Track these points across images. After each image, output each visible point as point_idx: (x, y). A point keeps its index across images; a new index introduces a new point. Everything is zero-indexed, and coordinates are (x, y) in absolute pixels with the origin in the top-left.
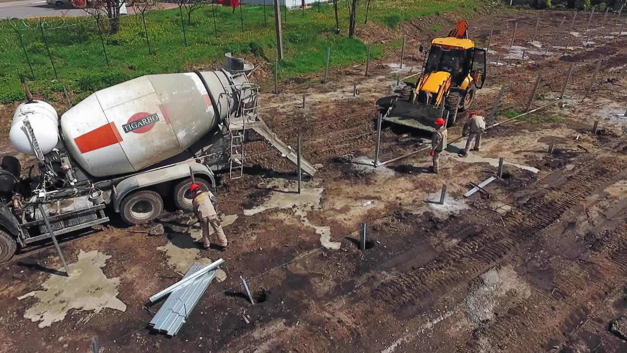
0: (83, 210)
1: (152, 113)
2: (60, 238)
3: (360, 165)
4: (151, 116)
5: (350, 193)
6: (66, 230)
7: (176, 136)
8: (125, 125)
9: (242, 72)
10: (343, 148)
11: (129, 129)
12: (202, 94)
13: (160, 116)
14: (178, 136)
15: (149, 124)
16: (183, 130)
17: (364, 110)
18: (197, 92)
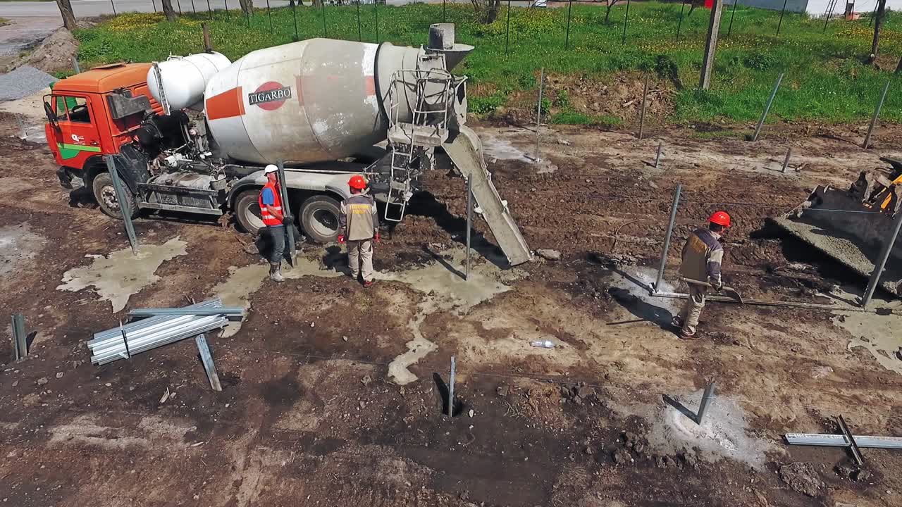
0: (197, 191)
1: (285, 85)
2: (164, 214)
3: (625, 280)
4: (283, 89)
5: (544, 316)
6: (178, 208)
7: (311, 127)
8: (252, 94)
9: (442, 52)
10: (637, 244)
11: (255, 101)
12: (365, 74)
13: (294, 91)
14: (314, 127)
15: (278, 99)
16: (322, 121)
17: (773, 199)
18: (360, 69)
